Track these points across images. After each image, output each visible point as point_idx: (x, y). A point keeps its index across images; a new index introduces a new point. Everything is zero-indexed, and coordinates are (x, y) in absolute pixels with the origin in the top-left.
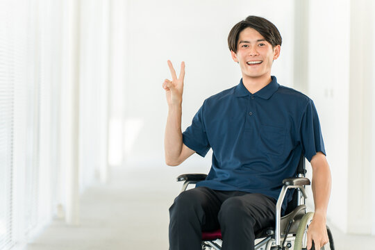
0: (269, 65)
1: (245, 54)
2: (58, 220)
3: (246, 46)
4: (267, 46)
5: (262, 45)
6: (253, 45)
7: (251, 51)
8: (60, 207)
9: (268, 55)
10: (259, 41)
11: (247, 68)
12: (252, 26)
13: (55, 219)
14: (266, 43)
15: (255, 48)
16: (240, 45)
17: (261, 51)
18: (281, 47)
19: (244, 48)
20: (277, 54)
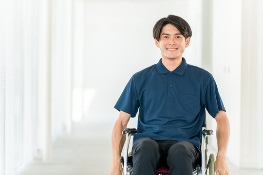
0: (182, 51)
1: (166, 43)
2: (38, 160)
3: (167, 37)
4: (182, 38)
5: (178, 37)
6: (172, 37)
7: (170, 41)
8: (39, 150)
9: (182, 44)
10: (176, 34)
11: (166, 52)
12: (172, 23)
13: (36, 159)
14: (181, 36)
15: (173, 39)
16: (162, 36)
17: (177, 42)
18: (191, 38)
19: (165, 38)
20: (188, 43)
